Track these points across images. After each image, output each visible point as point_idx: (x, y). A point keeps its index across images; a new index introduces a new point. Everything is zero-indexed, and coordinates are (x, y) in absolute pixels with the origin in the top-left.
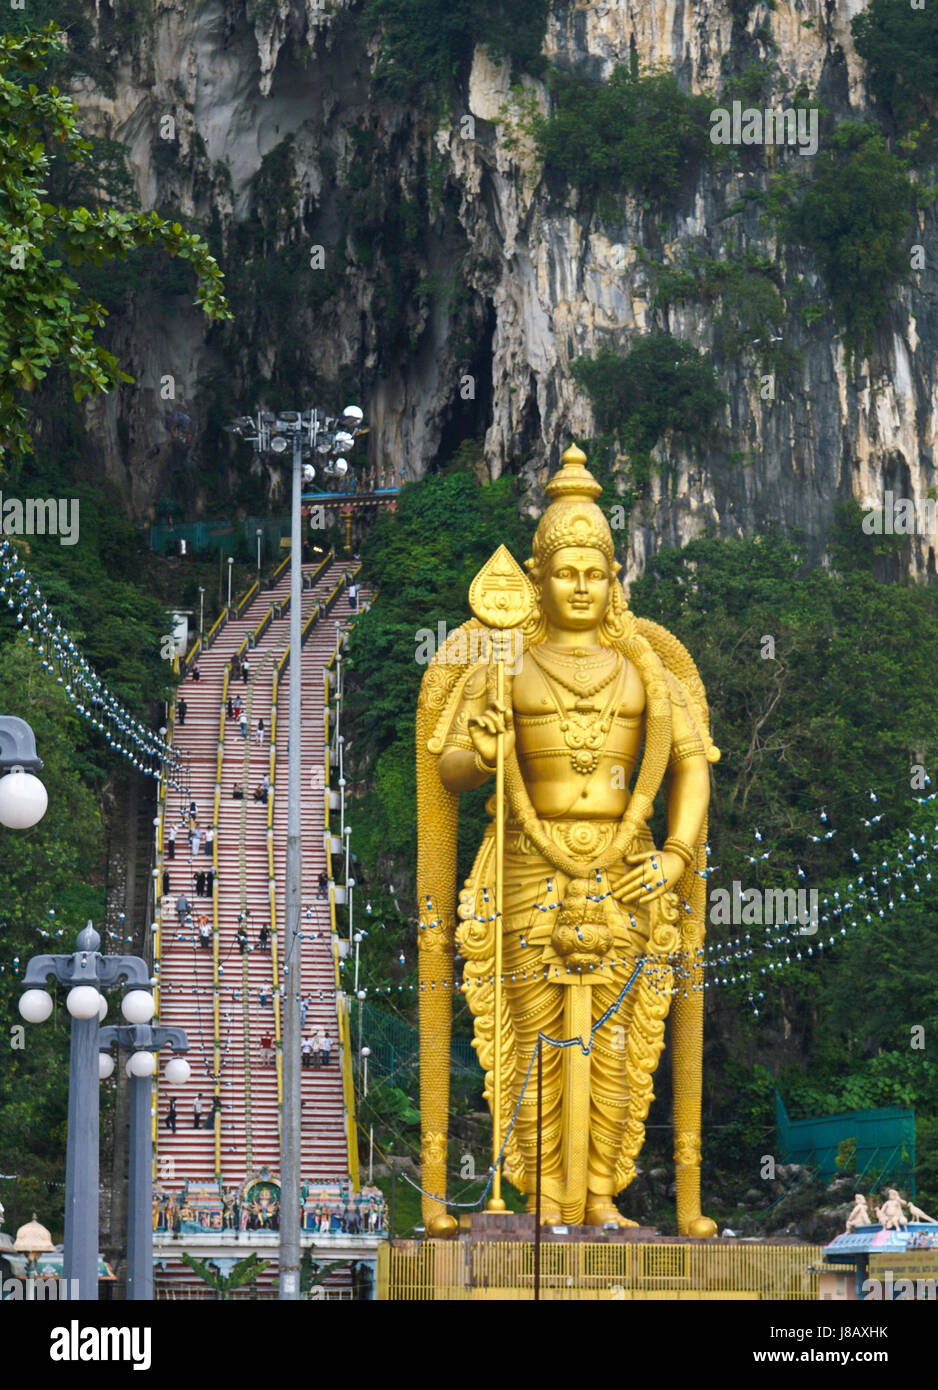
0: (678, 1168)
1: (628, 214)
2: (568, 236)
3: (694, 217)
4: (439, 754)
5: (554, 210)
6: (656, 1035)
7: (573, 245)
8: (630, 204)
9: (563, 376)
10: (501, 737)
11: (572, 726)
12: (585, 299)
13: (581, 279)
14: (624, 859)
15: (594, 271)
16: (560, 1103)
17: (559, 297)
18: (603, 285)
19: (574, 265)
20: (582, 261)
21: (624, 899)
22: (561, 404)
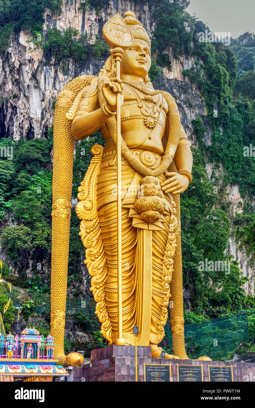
0: (174, 335)
1: (70, 67)
2: (51, 71)
3: (90, 71)
4: (71, 121)
5: (48, 64)
6: (170, 265)
7: (52, 74)
8: (71, 65)
9: (46, 111)
10: (119, 95)
11: (144, 106)
12: (56, 89)
13: (54, 84)
14: (164, 174)
15: (59, 82)
16: (134, 294)
17: (47, 88)
18: (61, 85)
19: (52, 80)
20: (55, 79)
21: (166, 191)
22: (45, 119)
